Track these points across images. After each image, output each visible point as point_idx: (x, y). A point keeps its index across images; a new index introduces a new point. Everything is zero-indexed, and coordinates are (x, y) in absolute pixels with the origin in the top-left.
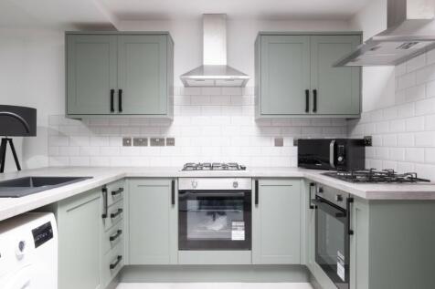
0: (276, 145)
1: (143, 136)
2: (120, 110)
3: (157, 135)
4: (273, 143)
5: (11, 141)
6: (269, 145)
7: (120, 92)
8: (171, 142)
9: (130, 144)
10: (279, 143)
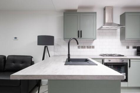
0: (127, 48)
1: (84, 45)
2: (81, 37)
3: (89, 45)
4: (126, 48)
5: (47, 47)
6: (125, 48)
7: (81, 31)
8: (93, 47)
9: (80, 48)
10: (128, 47)
